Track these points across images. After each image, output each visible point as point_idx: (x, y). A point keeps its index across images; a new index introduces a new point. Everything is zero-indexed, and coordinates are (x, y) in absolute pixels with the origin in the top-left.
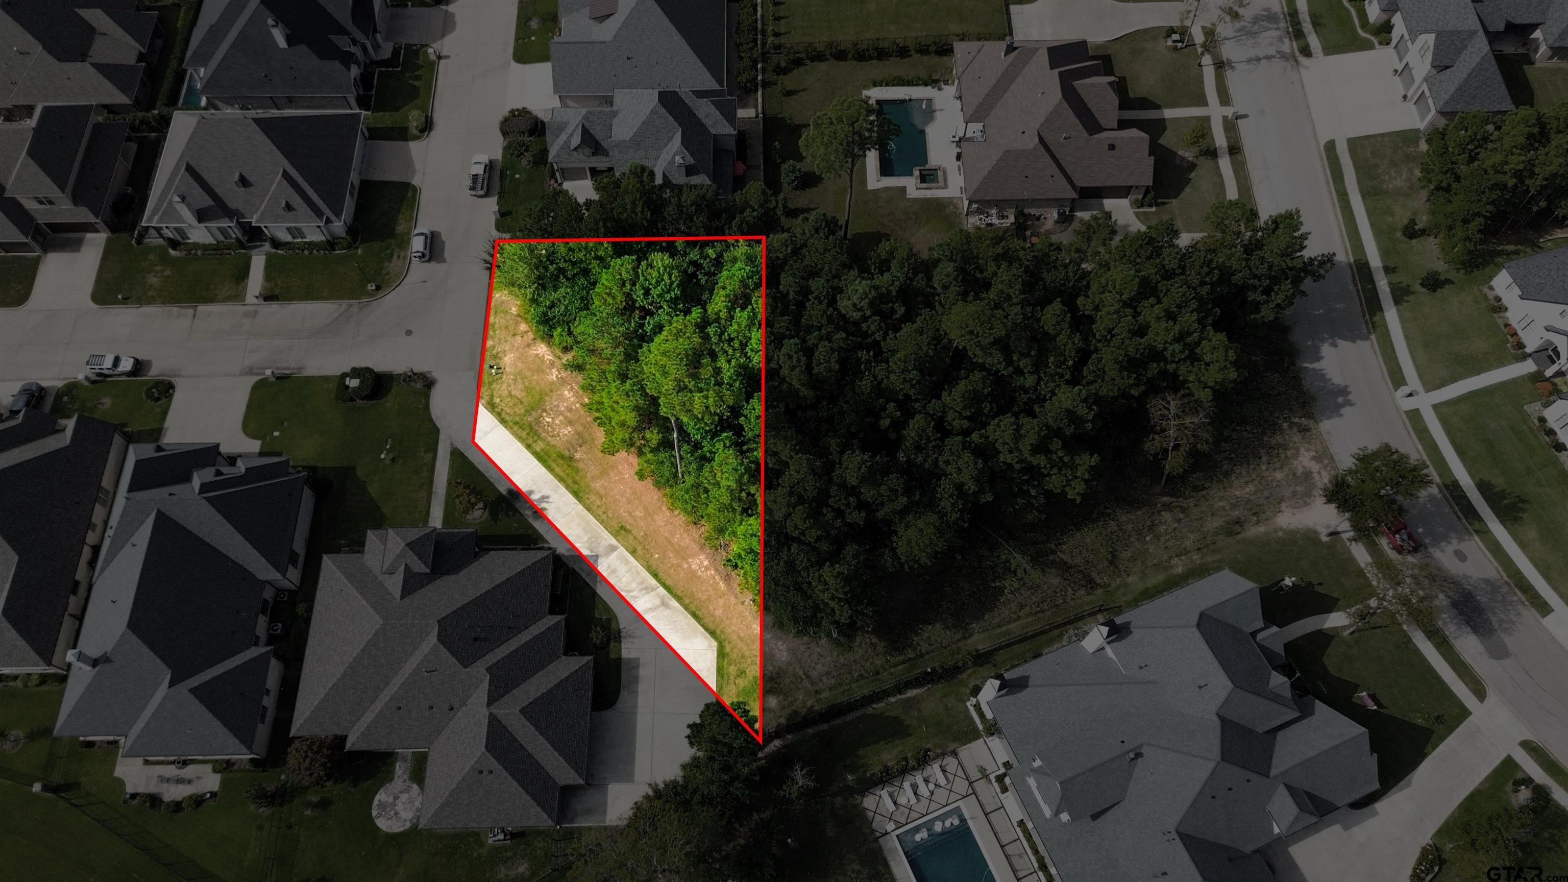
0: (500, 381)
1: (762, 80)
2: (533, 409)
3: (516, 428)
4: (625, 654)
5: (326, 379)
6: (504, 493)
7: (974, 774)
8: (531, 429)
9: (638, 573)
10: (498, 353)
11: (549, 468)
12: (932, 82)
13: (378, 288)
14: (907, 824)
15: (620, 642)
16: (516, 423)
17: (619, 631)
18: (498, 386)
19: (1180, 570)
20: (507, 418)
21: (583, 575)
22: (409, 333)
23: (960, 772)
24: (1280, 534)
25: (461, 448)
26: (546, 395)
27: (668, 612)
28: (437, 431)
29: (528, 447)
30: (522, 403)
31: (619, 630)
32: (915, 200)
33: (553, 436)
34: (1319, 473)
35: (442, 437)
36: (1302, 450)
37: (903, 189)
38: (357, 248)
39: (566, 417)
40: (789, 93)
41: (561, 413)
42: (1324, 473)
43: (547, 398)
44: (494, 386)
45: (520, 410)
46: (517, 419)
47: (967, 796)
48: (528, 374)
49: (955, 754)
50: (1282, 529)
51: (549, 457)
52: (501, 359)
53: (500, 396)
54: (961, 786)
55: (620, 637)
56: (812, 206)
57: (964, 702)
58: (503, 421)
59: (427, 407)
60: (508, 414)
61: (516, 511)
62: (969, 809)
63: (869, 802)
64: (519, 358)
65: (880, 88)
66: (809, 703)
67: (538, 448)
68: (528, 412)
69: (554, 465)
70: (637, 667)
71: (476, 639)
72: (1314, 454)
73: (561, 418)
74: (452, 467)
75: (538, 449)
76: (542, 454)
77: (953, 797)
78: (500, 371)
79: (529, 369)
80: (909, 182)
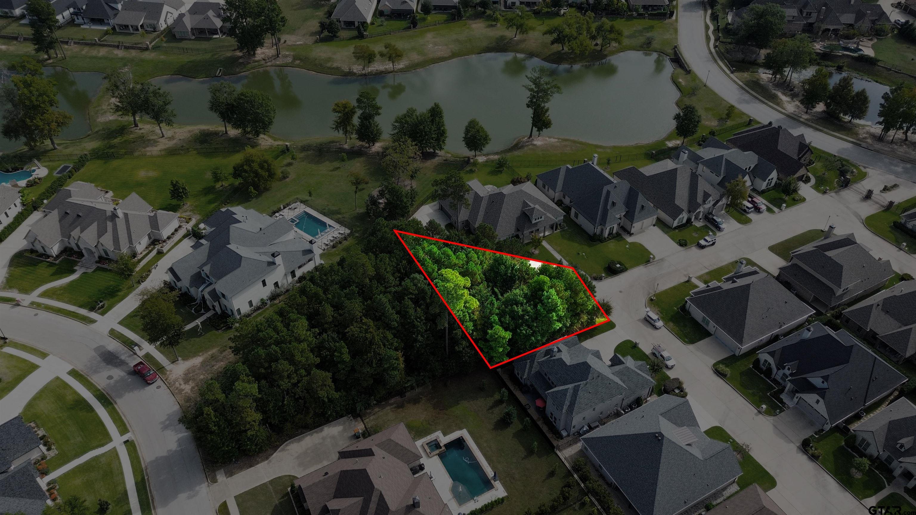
1: (573, 476)
5: (632, 267)
13: (652, 300)
14: (333, 231)
22: (621, 292)
24: (200, 354)
32: (435, 431)
34: (180, 385)
36: (189, 392)
37: (445, 434)
38: (678, 309)
40: (552, 474)
42: (178, 386)
50: (200, 356)
56: (491, 411)
63: (348, 231)
71: (493, 202)
72: (183, 392)
80: (444, 440)
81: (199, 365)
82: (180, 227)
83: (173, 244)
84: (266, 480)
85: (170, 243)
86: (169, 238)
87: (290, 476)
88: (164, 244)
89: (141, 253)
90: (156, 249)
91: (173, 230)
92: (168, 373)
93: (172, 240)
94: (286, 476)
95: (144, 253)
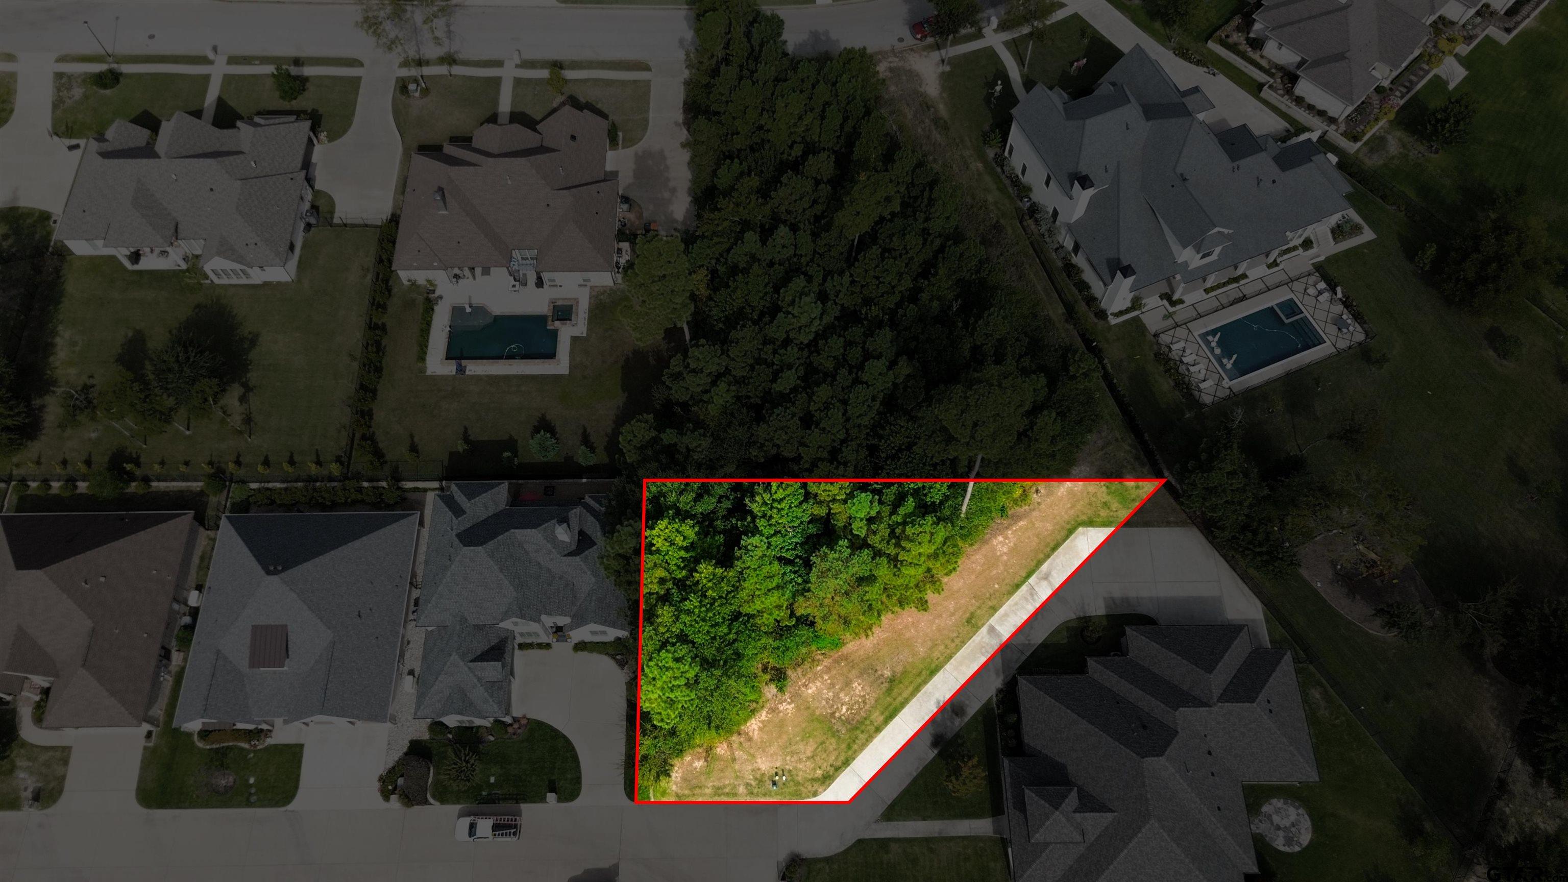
0: (794, 772)
1: (388, 482)
2: (831, 729)
3: (855, 747)
4: (1101, 611)
6: (936, 752)
7: (1170, 322)
8: (857, 728)
9: (1016, 604)
10: (756, 779)
11: (903, 705)
12: (430, 304)
14: (1219, 373)
15: (1090, 617)
16: (849, 747)
17: (1079, 619)
18: (801, 773)
19: (980, 165)
20: (842, 758)
21: (1024, 658)
23: (1171, 332)
24: (944, 95)
25: (881, 810)
26: (813, 714)
27: (1054, 573)
28: (860, 842)
29: (878, 730)
30: (823, 743)
31: (1077, 618)
32: (589, 329)
33: (864, 702)
34: (891, 62)
35: (867, 835)
37: (574, 339)
39: (841, 689)
40: (414, 452)
41: (836, 695)
42: (890, 59)
43: (818, 712)
44: (800, 779)
45: (832, 743)
46: (844, 746)
47: (1188, 329)
48: (785, 737)
49: (1156, 335)
50: (941, 94)
51: (890, 705)
52: (763, 774)
53: (814, 769)
54: (1181, 332)
55: (1085, 617)
57: (1110, 328)
58: (847, 763)
59: (828, 860)
60: (837, 759)
61: (957, 735)
62: (1200, 328)
63: (1207, 399)
64: (764, 751)
65: (428, 354)
66: (1128, 448)
67: (877, 717)
68: (835, 734)
69: (900, 699)
70: (1113, 599)
71: (1145, 727)
73: (842, 695)
74: (907, 818)
75: (881, 718)
76: (887, 713)
77: (1191, 338)
78: (780, 773)
79: (780, 737)
80: (566, 333)
81: (922, 90)
82: (1332, 120)
83: (1283, 108)
84: (651, 115)
85: (1285, 103)
86: (1299, 101)
87: (641, 140)
88: (1281, 92)
89: (1262, 57)
90: (1268, 78)
91: (1320, 106)
92: (925, 53)
93: (1293, 105)
94: (644, 136)
95: (1264, 63)
